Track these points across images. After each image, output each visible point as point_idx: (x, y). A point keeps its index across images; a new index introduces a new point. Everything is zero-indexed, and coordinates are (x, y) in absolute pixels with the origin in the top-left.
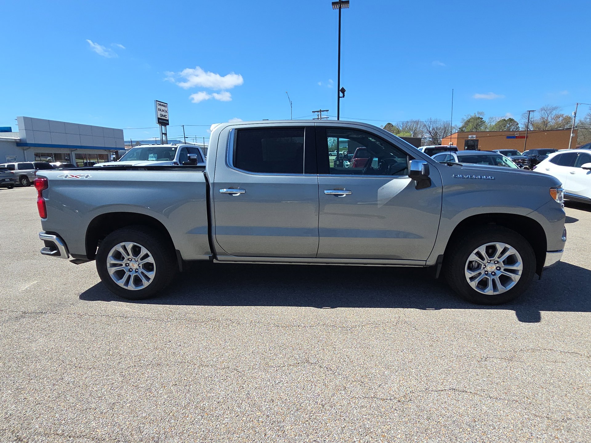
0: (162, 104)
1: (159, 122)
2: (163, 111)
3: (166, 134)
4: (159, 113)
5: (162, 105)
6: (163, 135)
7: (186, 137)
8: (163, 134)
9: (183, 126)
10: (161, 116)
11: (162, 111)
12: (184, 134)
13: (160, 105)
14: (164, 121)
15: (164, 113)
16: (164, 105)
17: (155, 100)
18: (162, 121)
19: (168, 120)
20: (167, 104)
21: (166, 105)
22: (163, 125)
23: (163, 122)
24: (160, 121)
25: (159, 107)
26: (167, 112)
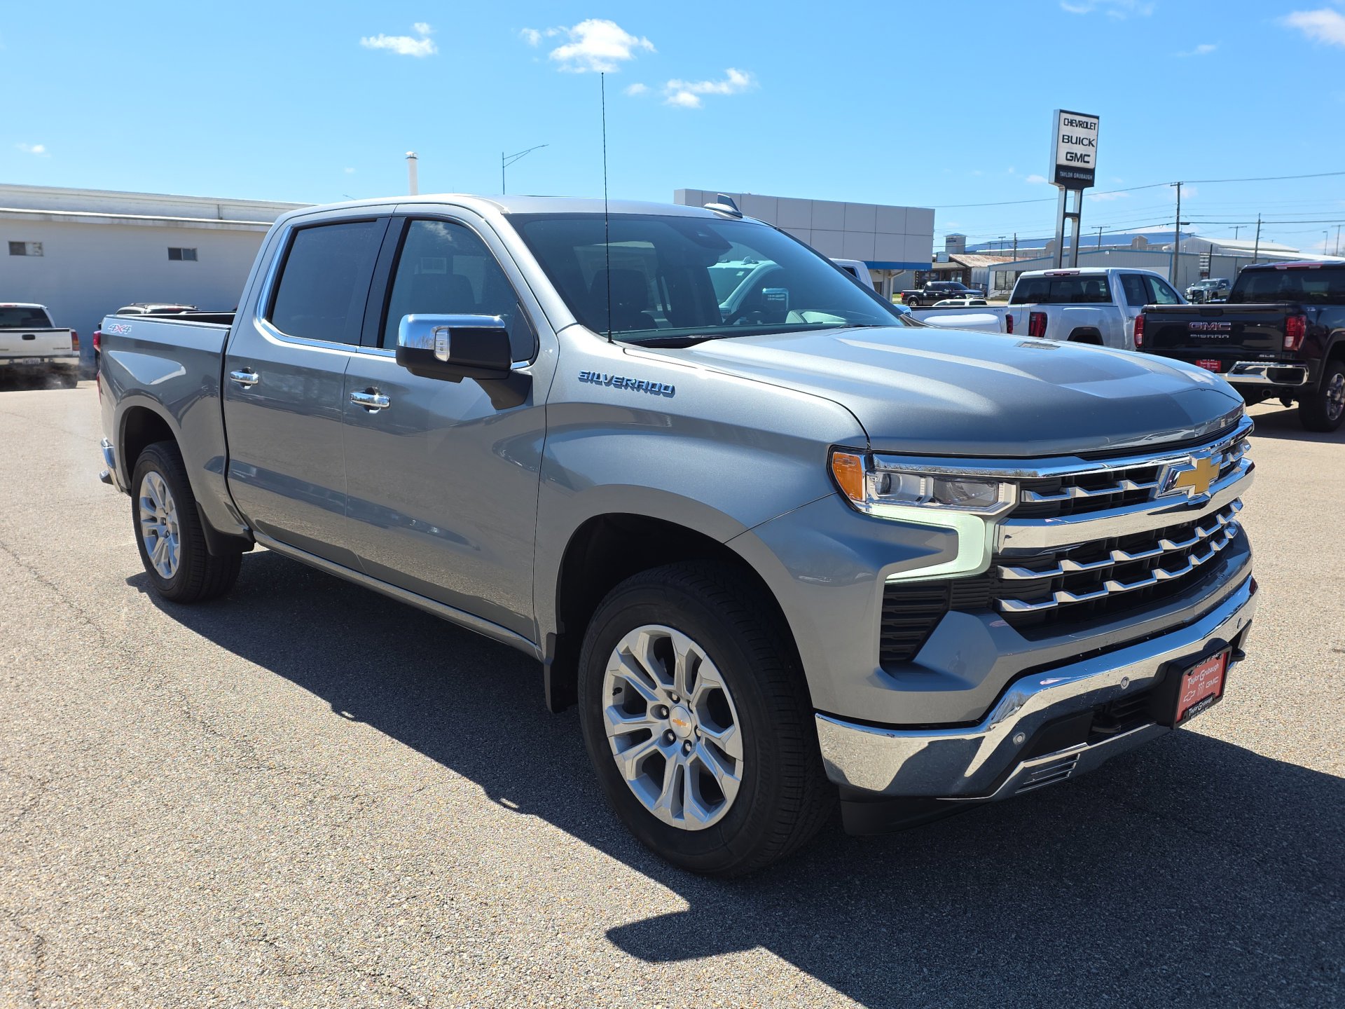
0: (1078, 118)
1: (1059, 180)
2: (1080, 141)
3: (1076, 217)
4: (1065, 148)
5: (1080, 124)
6: (1069, 220)
7: (1182, 224)
8: (1066, 215)
9: (1179, 185)
10: (1067, 159)
11: (1074, 141)
12: (1178, 213)
13: (1071, 123)
14: (1077, 175)
15: (1079, 149)
16: (1087, 121)
17: (1055, 111)
18: (1070, 175)
19: (1092, 172)
20: (1097, 118)
21: (1095, 121)
22: (1071, 188)
23: (1073, 178)
24: (1063, 174)
25: (1067, 130)
26: (1094, 143)
